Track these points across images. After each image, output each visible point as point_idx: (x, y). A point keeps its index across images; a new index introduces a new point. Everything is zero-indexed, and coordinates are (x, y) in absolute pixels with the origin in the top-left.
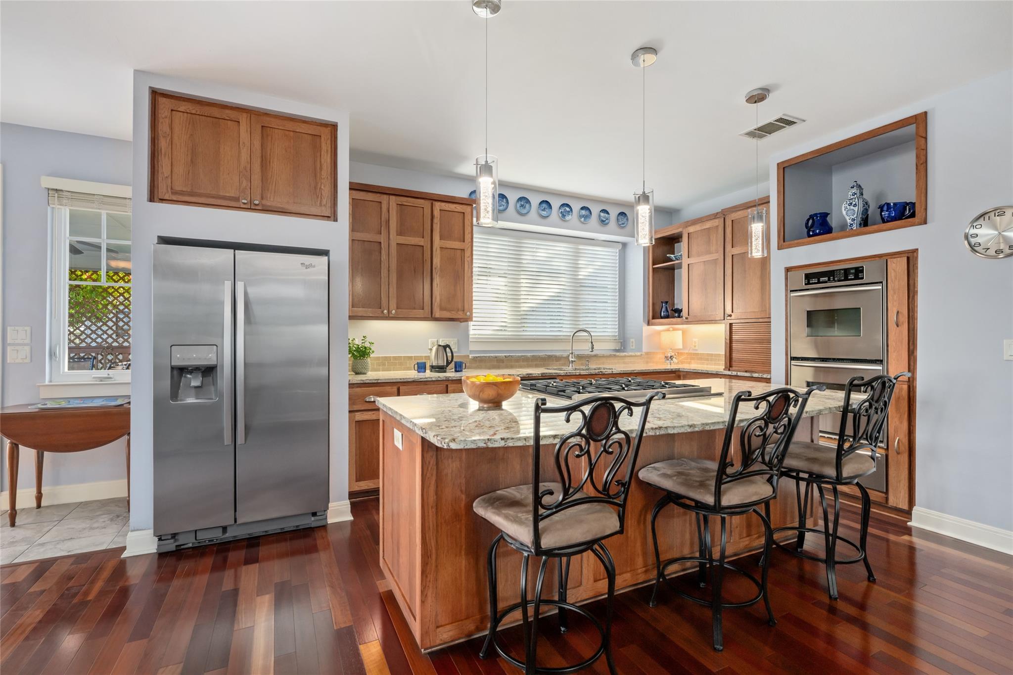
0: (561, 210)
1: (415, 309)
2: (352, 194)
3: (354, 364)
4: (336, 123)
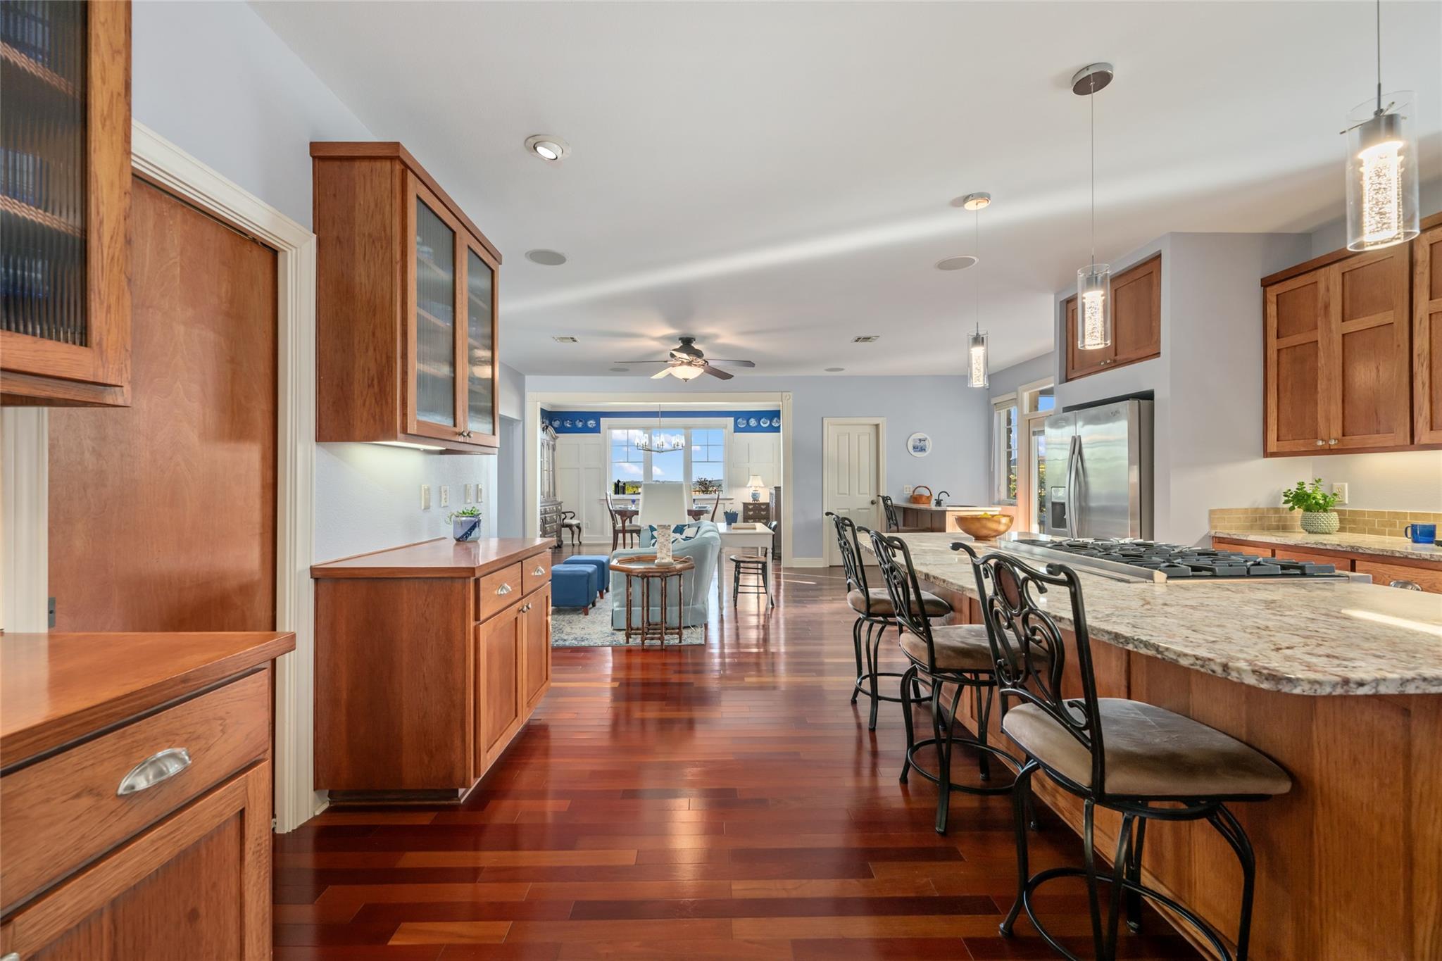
1: (1378, 432)
2: (1273, 291)
3: (1304, 518)
4: (1160, 251)
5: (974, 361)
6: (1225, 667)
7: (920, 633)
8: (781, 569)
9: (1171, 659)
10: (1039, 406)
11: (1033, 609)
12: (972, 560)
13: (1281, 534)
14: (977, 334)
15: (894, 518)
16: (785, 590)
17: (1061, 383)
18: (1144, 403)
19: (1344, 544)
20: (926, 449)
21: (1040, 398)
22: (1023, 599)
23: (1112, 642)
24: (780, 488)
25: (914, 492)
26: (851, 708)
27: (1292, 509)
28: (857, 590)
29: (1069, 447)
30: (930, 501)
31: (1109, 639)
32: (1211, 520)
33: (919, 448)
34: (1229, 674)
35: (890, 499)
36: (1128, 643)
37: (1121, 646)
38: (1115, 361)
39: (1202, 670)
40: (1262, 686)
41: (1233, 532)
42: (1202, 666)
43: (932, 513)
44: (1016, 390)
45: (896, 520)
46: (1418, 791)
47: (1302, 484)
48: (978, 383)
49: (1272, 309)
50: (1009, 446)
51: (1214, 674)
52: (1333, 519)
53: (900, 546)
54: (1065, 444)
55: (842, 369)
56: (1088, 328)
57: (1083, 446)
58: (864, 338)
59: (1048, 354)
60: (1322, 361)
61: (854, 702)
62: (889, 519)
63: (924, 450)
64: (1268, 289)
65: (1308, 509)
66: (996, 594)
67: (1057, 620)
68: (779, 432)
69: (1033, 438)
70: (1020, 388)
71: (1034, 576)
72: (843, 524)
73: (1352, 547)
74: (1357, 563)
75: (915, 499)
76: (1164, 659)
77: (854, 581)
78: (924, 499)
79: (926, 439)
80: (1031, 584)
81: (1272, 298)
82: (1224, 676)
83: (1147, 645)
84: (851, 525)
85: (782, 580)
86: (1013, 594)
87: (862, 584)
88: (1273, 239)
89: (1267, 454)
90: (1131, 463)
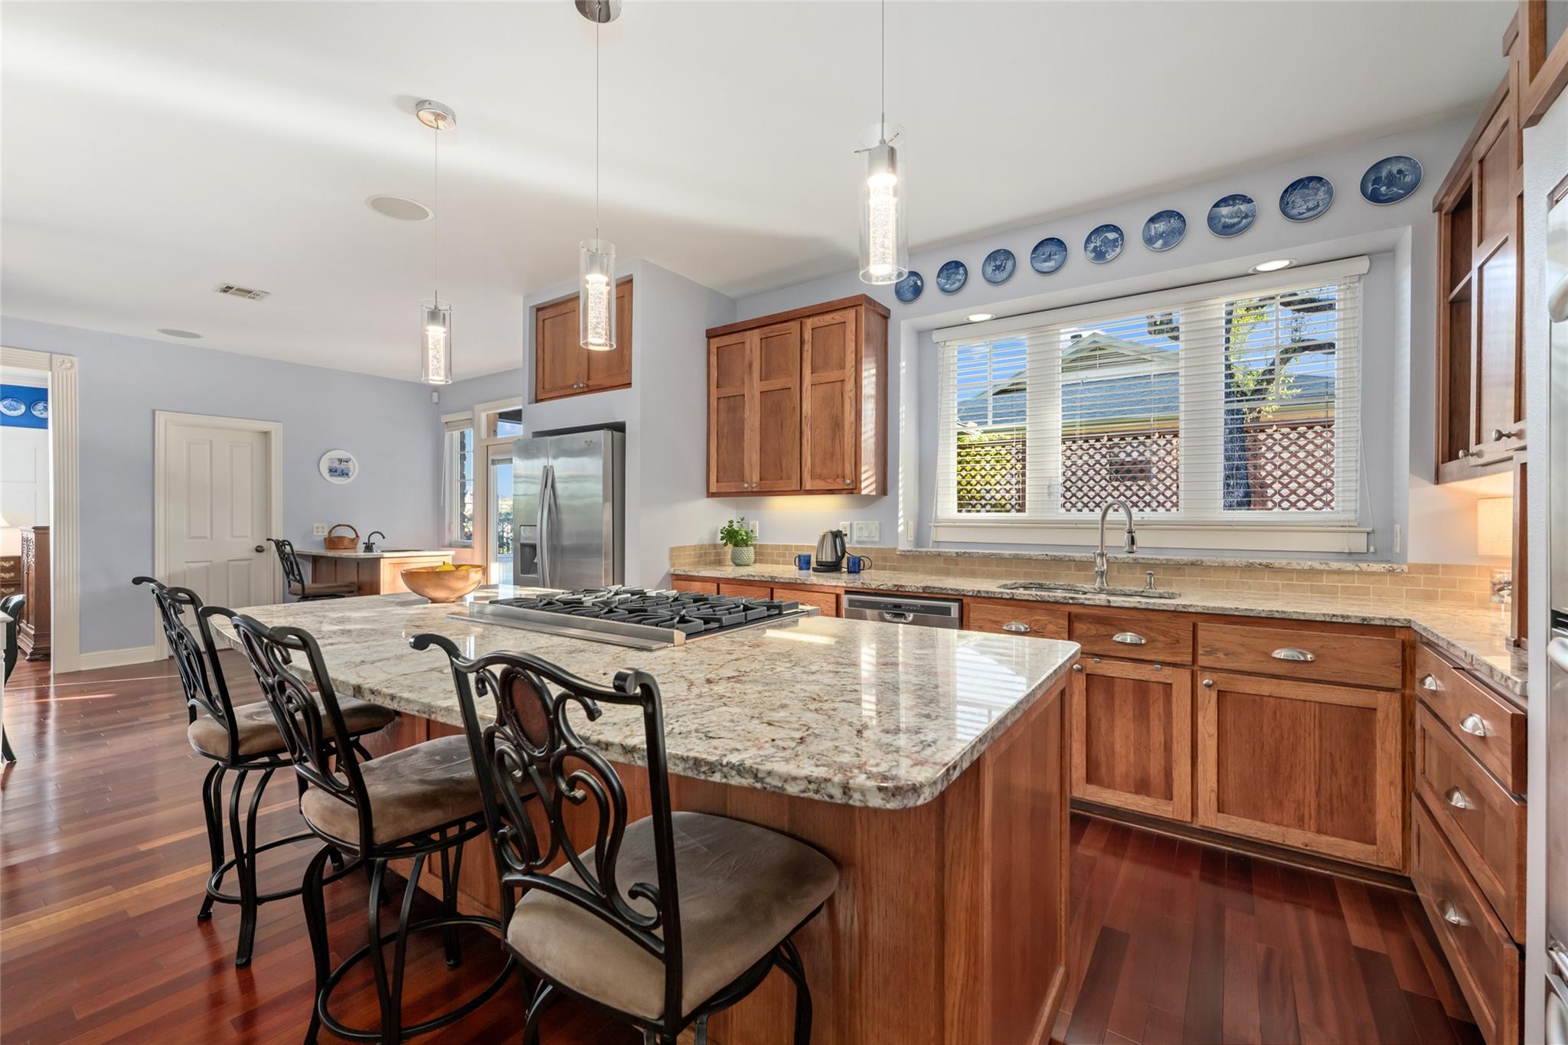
0: (1092, 245)
1: (781, 479)
2: (716, 342)
3: (733, 553)
4: (632, 275)
5: (430, 346)
6: (846, 789)
7: (342, 792)
8: (48, 678)
9: (775, 787)
10: (498, 431)
11: (575, 748)
12: (452, 663)
13: (718, 568)
14: (436, 307)
15: (296, 573)
16: (60, 719)
17: (530, 403)
18: (617, 434)
19: (766, 575)
20: (350, 474)
21: (499, 423)
22: (556, 732)
23: (690, 774)
24: (47, 528)
25: (330, 532)
26: (197, 934)
27: (726, 544)
28: (209, 715)
29: (540, 481)
30: (356, 544)
31: (685, 770)
32: (671, 558)
33: (339, 471)
34: (851, 797)
35: (290, 544)
36: (713, 772)
37: (703, 777)
38: (587, 386)
39: (817, 797)
40: (889, 806)
41: (687, 568)
42: (817, 792)
43: (359, 563)
44: (471, 409)
45: (300, 574)
46: (951, 850)
47: (731, 522)
48: (436, 378)
49: (714, 360)
50: (463, 476)
51: (833, 801)
52: (749, 553)
53: (300, 643)
54: (535, 478)
55: (197, 336)
56: (592, 320)
57: (556, 480)
58: (238, 290)
59: (515, 370)
60: (747, 414)
61: (205, 917)
62: (288, 575)
63: (347, 474)
64: (711, 340)
65: (736, 545)
66: (501, 721)
67: (602, 749)
68: (46, 427)
69: (492, 468)
70: (477, 407)
71: (580, 692)
72: (173, 599)
73: (772, 577)
74: (775, 590)
75: (332, 542)
76: (765, 788)
77: (202, 702)
78: (346, 542)
79: (350, 459)
80: (571, 704)
81: (714, 350)
82: (844, 801)
83: (740, 769)
84: (193, 600)
85: (52, 700)
86: (537, 724)
87: (220, 705)
88: (714, 295)
89: (710, 495)
90: (605, 500)
